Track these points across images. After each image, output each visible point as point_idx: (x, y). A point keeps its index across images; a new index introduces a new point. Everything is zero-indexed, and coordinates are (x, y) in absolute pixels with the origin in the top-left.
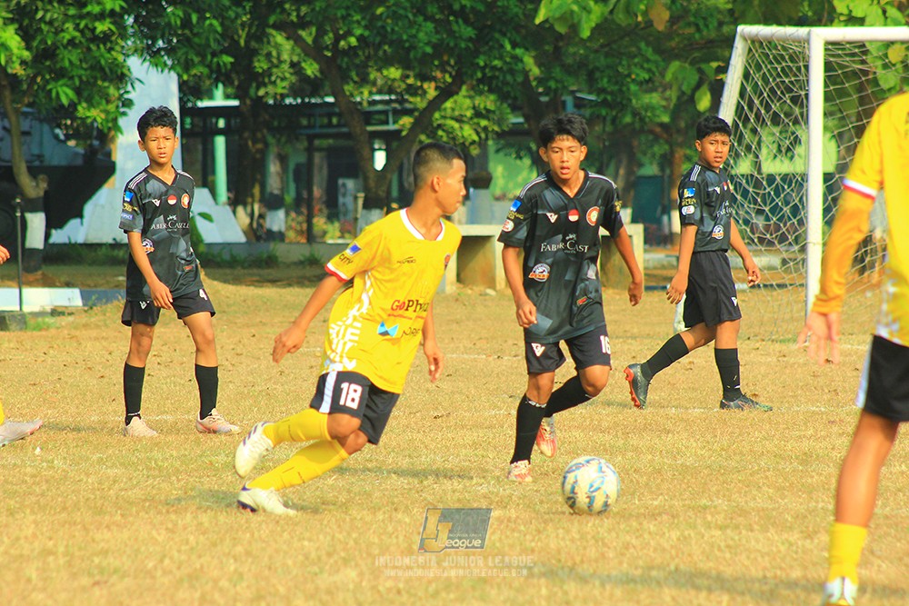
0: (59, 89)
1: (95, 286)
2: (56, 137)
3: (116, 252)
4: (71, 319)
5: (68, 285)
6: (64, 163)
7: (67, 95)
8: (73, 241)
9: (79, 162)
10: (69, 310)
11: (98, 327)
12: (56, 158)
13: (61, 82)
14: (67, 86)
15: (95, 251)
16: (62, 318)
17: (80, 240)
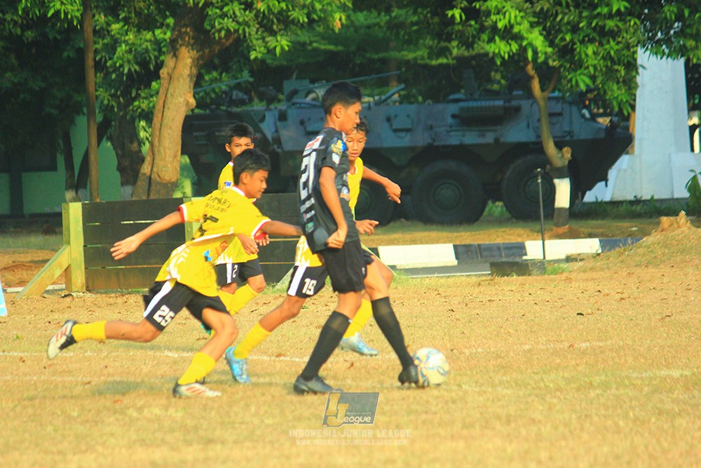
0: (578, 77)
1: (613, 236)
2: (583, 116)
3: (634, 208)
4: (581, 264)
5: (590, 236)
6: (589, 136)
7: (584, 82)
8: (599, 200)
9: (602, 135)
10: (581, 257)
11: (602, 269)
12: (583, 132)
13: (579, 72)
14: (584, 75)
15: (617, 207)
16: (575, 263)
17: (607, 199)
